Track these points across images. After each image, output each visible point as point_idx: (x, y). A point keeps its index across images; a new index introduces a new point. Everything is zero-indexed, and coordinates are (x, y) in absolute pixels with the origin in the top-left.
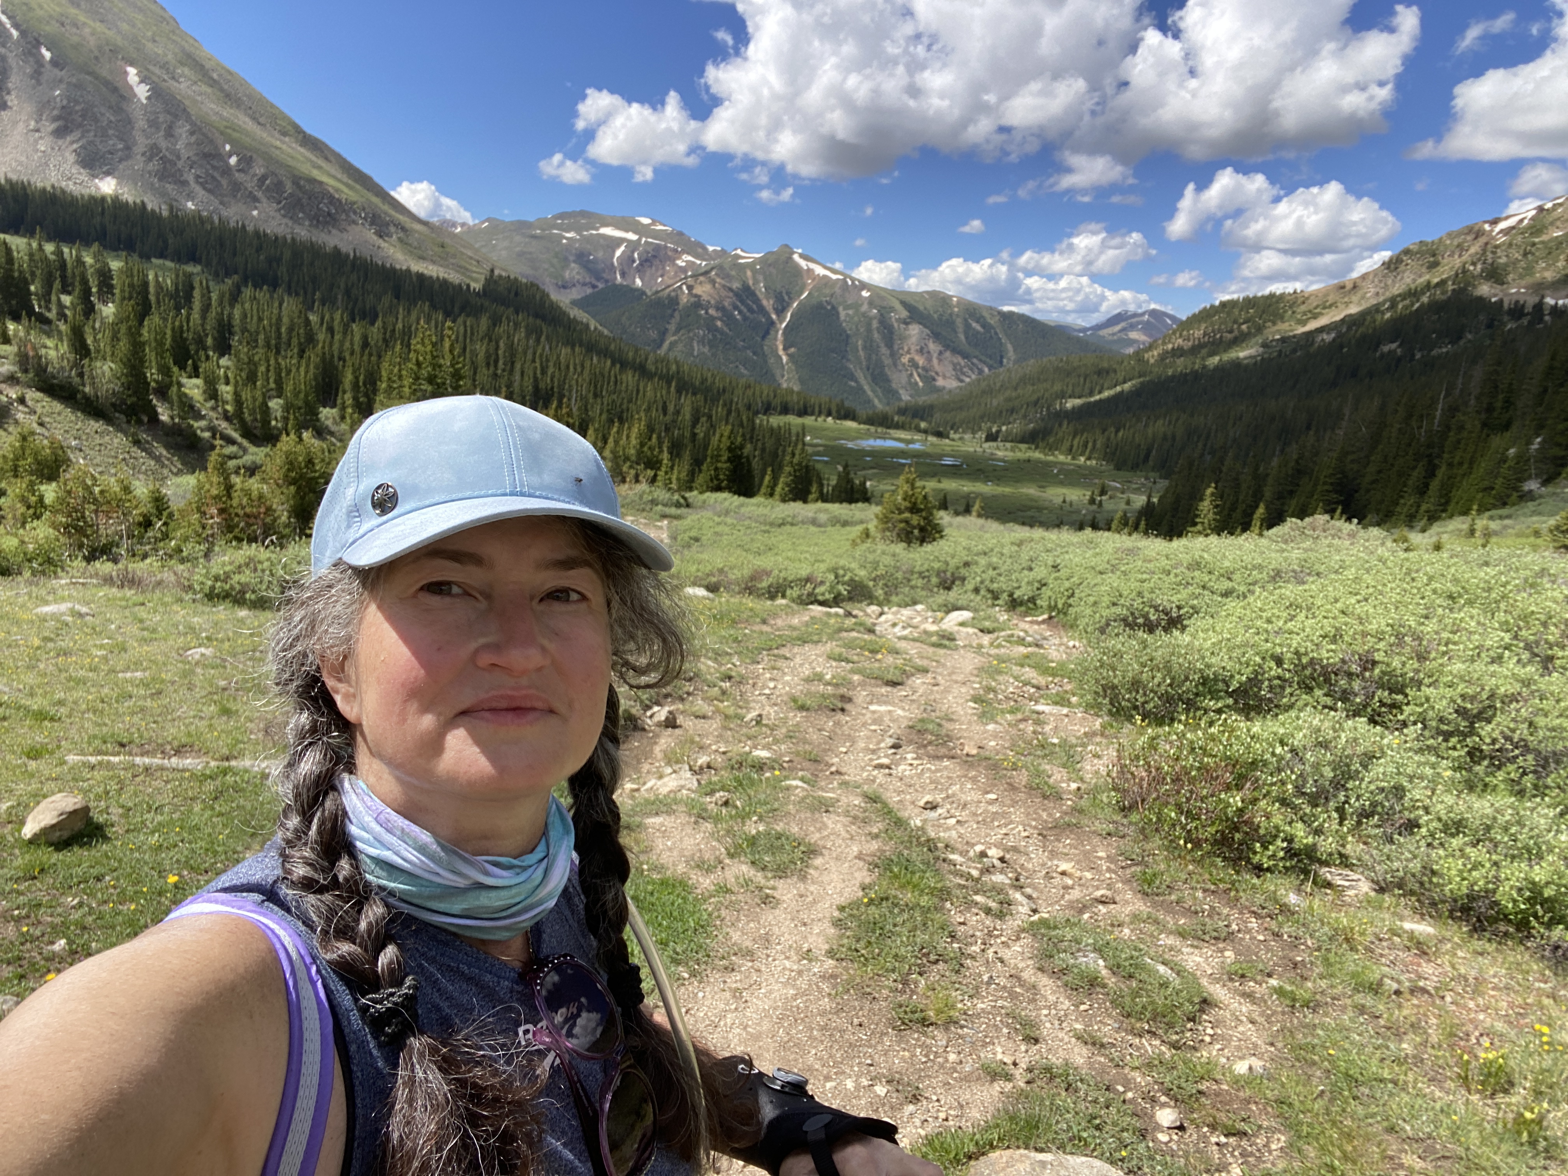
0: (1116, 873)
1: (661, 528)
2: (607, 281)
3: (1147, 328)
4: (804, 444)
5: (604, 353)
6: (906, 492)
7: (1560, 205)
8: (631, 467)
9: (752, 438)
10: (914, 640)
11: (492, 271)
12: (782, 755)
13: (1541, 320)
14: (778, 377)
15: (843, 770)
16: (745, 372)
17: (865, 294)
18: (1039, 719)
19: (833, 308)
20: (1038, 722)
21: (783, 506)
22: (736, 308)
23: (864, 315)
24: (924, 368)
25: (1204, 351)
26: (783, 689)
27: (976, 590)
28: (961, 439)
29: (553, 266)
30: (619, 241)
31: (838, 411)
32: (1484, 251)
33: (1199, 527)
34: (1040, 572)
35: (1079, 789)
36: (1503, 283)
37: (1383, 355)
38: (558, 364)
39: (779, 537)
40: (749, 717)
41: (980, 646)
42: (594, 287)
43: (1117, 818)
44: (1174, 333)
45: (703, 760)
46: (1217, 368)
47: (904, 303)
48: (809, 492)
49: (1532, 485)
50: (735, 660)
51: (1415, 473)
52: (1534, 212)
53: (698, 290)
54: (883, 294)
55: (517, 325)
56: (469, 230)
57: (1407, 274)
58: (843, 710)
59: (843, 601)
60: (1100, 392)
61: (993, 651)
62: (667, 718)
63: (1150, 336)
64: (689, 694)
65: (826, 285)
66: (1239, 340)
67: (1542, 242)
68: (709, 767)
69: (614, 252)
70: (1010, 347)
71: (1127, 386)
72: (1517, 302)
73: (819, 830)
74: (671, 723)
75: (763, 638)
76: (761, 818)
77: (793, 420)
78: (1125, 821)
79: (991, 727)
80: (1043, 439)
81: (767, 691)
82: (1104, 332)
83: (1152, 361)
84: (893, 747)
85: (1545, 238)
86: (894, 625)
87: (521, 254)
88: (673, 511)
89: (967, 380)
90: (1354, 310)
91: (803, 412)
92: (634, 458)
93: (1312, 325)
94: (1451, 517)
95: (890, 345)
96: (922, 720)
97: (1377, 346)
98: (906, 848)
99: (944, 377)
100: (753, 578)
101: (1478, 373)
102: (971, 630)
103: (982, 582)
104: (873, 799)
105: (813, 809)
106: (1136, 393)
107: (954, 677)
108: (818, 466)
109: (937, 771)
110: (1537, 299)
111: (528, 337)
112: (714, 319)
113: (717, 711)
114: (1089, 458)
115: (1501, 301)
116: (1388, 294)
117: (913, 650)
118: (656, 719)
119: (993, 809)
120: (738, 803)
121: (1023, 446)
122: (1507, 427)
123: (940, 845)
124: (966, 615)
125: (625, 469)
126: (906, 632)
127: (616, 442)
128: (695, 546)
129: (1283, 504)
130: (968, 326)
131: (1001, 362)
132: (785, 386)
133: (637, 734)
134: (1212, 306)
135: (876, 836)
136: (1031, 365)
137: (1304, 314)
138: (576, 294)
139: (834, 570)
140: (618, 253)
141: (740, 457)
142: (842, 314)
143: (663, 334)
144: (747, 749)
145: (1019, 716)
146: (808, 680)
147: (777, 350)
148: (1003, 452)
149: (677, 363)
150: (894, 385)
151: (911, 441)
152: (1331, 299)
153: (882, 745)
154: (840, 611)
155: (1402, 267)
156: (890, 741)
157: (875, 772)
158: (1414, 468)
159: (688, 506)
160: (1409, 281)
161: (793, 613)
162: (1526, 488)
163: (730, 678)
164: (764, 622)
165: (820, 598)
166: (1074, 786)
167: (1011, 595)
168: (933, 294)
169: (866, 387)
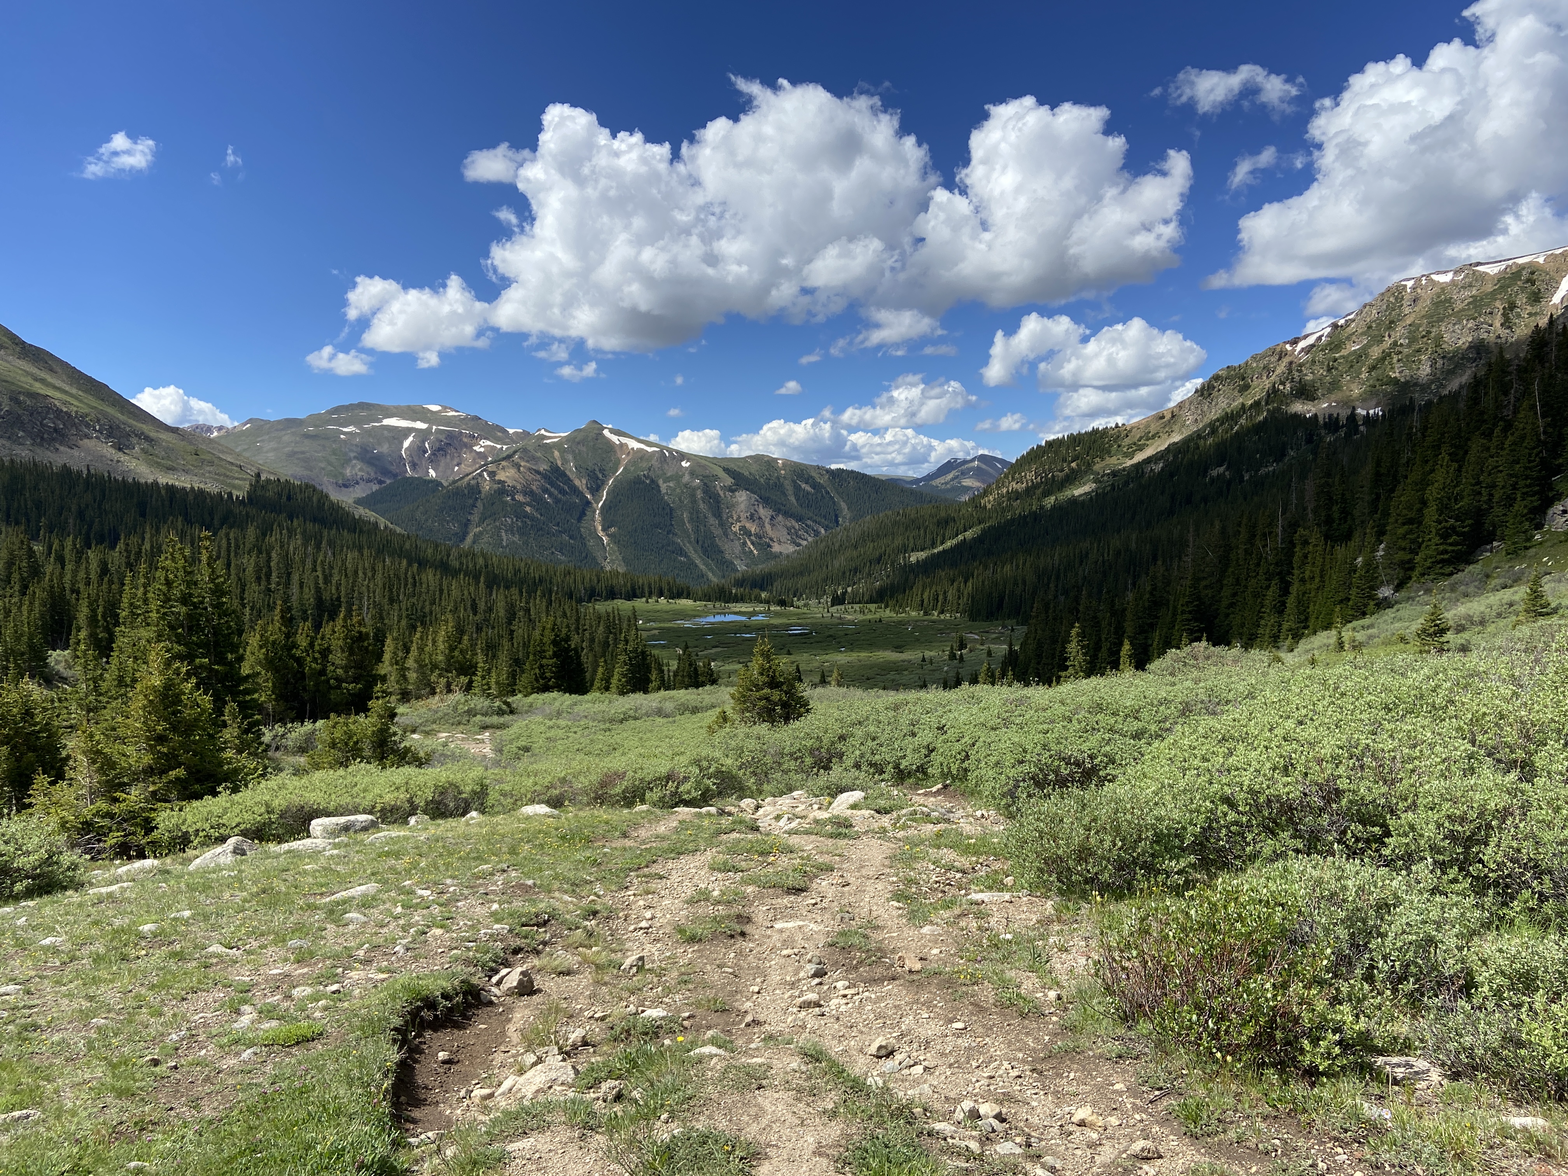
0: (1145, 1111)
1: (482, 741)
2: (395, 476)
3: (979, 473)
4: (637, 629)
5: (400, 553)
6: (762, 667)
7: (1353, 320)
8: (440, 676)
9: (577, 628)
10: (807, 833)
11: (258, 475)
12: (679, 1010)
13: (1357, 431)
14: (600, 560)
15: (761, 1017)
16: (563, 558)
17: (685, 464)
18: (980, 911)
19: (652, 481)
20: (981, 916)
21: (622, 699)
22: (546, 491)
23: (686, 485)
24: (757, 535)
25: (1039, 492)
26: (664, 919)
27: (857, 766)
28: (805, 605)
29: (330, 463)
30: (407, 432)
31: (669, 590)
32: (1290, 370)
33: (1071, 670)
34: (925, 737)
35: (1059, 998)
36: (1313, 399)
37: (1212, 480)
38: (344, 570)
39: (623, 735)
40: (628, 962)
41: (884, 830)
42: (380, 482)
43: (1121, 1031)
44: (1006, 477)
45: (575, 1035)
46: (1054, 507)
47: (726, 470)
48: (649, 681)
49: (1385, 592)
50: (598, 888)
51: (1270, 593)
52: (1329, 329)
53: (501, 476)
54: (703, 462)
55: (291, 532)
56: (230, 434)
57: (1221, 398)
58: (743, 934)
59: (713, 797)
60: (942, 543)
61: (901, 834)
62: (520, 982)
63: (983, 482)
64: (545, 943)
65: (641, 458)
66: (1072, 478)
67: (1343, 357)
68: (585, 1043)
69: (402, 443)
70: (843, 505)
71: (969, 534)
72: (1330, 416)
73: (756, 1117)
74: (526, 989)
75: (628, 855)
76: (672, 1117)
77: (623, 605)
78: (1132, 1034)
79: (926, 929)
80: (891, 597)
81: (644, 924)
82: (937, 482)
83: (989, 506)
84: (815, 975)
85: (1344, 352)
86: (778, 818)
87: (292, 454)
88: (495, 719)
89: (804, 543)
90: (1176, 438)
91: (632, 595)
92: (443, 665)
93: (1139, 457)
94: (1315, 633)
95: (718, 514)
96: (843, 934)
97: (1205, 472)
98: (879, 1125)
99: (780, 542)
100: (603, 784)
101: (1310, 486)
102: (866, 813)
103: (862, 756)
104: (814, 1056)
105: (741, 1088)
106: (979, 540)
107: (864, 872)
108: (655, 652)
109: (880, 999)
110: (1349, 412)
111: (305, 545)
112: (522, 504)
113: (585, 961)
114: (942, 612)
115: (1316, 416)
116: (1206, 420)
117: (808, 844)
118: (505, 986)
119: (964, 1042)
120: (636, 1094)
121: (873, 606)
122: (1347, 537)
123: (918, 1111)
124: (856, 796)
125: (433, 678)
126: (794, 825)
127: (421, 649)
128: (526, 758)
129: (1146, 638)
130: (797, 488)
131: (837, 522)
132: (608, 568)
133: (483, 1012)
134: (1039, 447)
135: (833, 1115)
136: (868, 522)
137: (1129, 446)
138: (360, 492)
139: (697, 762)
140: (406, 444)
141: (568, 649)
142: (663, 487)
143: (466, 525)
144: (632, 1008)
145: (957, 911)
146: (691, 902)
147: (595, 530)
148: (852, 614)
149: (484, 555)
150: (727, 556)
151: (754, 613)
152: (1153, 429)
153: (802, 974)
154: (713, 810)
155: (1215, 393)
156: (811, 968)
157: (803, 1013)
158: (1268, 587)
159: (512, 712)
160: (1224, 405)
161: (658, 820)
162: (1381, 596)
163: (595, 913)
164: (625, 835)
165: (686, 797)
166: (1052, 994)
167: (897, 766)
168: (758, 458)
169: (697, 561)
